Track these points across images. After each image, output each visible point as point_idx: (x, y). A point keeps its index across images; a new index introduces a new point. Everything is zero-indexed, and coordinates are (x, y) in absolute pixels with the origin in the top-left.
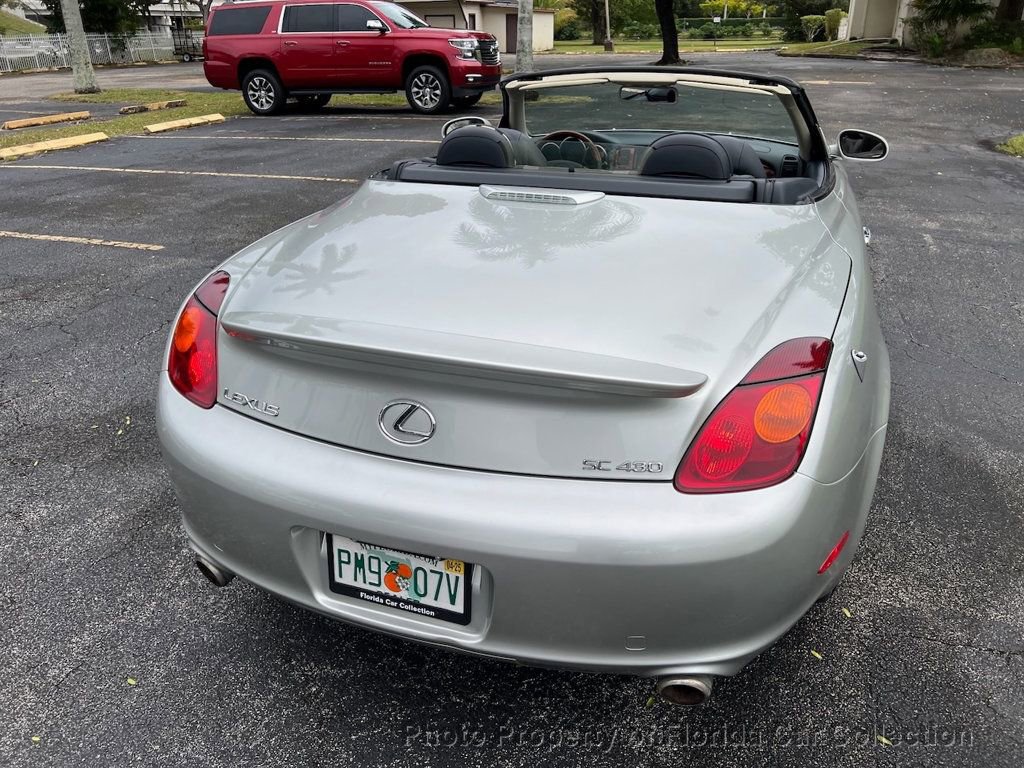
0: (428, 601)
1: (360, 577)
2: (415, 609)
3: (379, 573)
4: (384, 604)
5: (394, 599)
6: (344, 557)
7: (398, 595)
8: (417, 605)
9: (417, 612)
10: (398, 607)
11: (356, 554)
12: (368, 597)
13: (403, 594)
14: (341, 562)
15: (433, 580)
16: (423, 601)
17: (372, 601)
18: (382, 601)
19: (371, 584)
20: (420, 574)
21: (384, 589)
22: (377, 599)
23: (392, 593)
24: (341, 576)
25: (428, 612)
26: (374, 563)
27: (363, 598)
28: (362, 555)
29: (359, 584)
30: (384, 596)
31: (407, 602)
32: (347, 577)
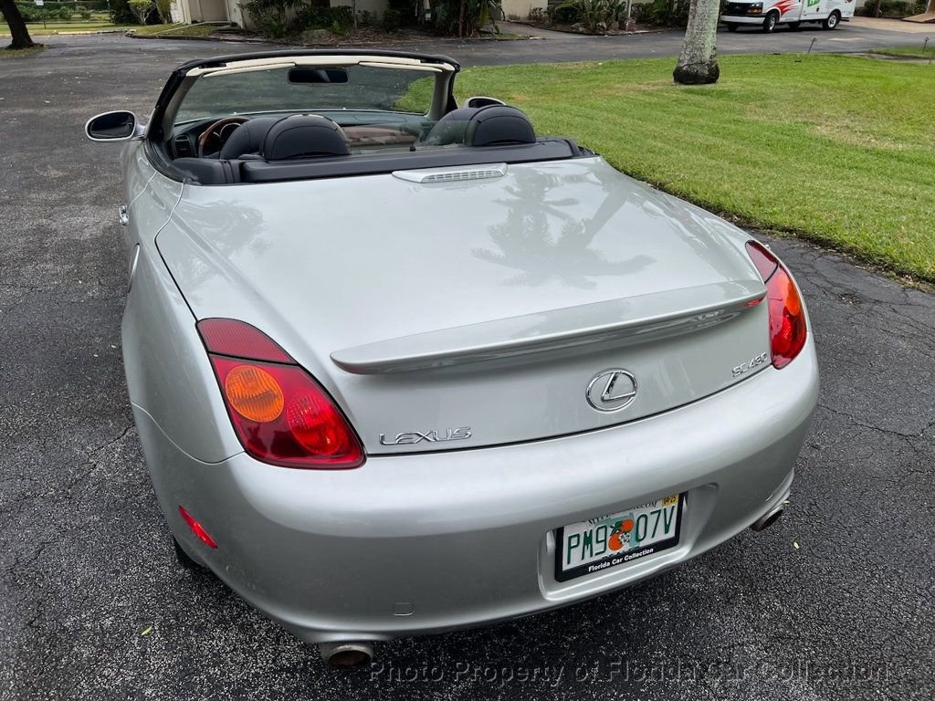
0: (648, 541)
1: (587, 553)
2: (637, 555)
3: (605, 540)
4: (611, 565)
5: (619, 556)
6: (574, 542)
7: (620, 551)
8: (639, 550)
9: (640, 557)
10: (623, 561)
11: (585, 533)
12: (596, 568)
13: (626, 547)
14: (570, 548)
15: (652, 520)
16: (642, 544)
17: (601, 569)
18: (609, 564)
19: (597, 554)
20: (643, 520)
21: (609, 552)
22: (605, 565)
23: (615, 553)
24: (569, 563)
25: (647, 552)
26: (602, 532)
27: (592, 571)
28: (591, 531)
29: (588, 560)
30: (609, 559)
31: (630, 553)
32: (574, 559)
